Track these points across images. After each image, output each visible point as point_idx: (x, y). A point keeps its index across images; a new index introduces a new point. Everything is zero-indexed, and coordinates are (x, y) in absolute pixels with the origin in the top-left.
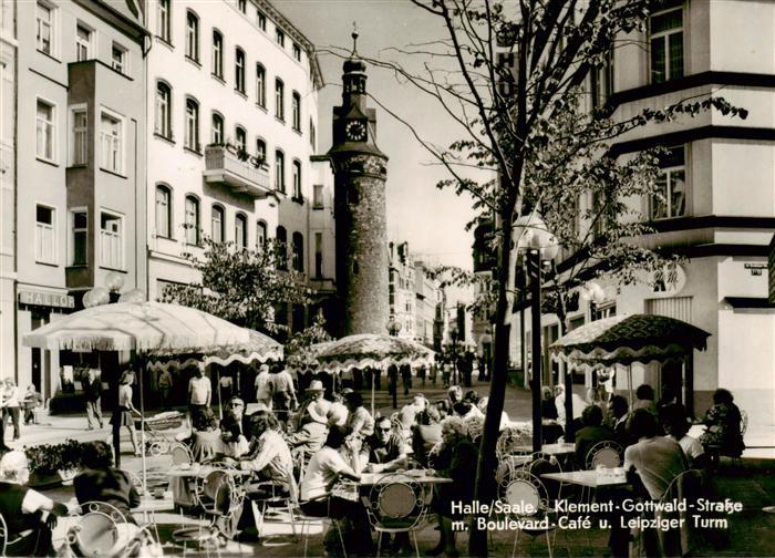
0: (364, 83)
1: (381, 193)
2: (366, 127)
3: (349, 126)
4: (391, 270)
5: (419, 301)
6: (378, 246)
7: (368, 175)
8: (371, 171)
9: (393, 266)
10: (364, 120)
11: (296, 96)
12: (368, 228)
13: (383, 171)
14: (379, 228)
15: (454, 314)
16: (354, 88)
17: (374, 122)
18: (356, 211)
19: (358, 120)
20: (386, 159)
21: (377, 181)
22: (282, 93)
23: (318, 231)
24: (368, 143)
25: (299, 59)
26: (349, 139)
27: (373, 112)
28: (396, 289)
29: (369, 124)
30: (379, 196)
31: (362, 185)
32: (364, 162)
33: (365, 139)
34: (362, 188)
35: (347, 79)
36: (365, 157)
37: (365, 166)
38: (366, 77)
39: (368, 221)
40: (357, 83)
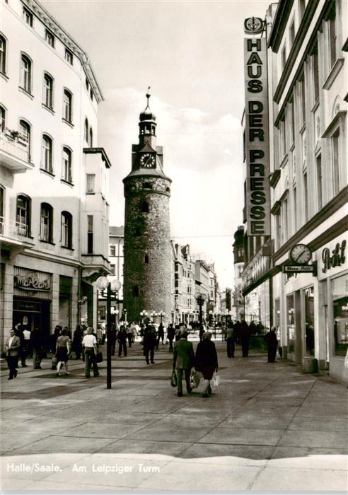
0: (154, 128)
1: (166, 205)
2: (155, 158)
3: (143, 158)
4: (176, 263)
5: (198, 286)
6: (164, 243)
7: (156, 192)
8: (158, 189)
9: (178, 260)
10: (154, 154)
11: (68, 94)
12: (156, 230)
13: (168, 189)
14: (164, 231)
15: (224, 297)
16: (147, 132)
17: (161, 156)
18: (147, 218)
19: (150, 153)
20: (170, 181)
21: (163, 196)
22: (51, 87)
23: (90, 214)
24: (156, 170)
25: (72, 63)
26: (143, 166)
27: (161, 148)
28: (180, 276)
29: (157, 156)
30: (164, 207)
31: (152, 199)
32: (153, 182)
33: (154, 167)
34: (152, 201)
35: (142, 126)
36: (154, 179)
37: (154, 186)
38: (156, 124)
39: (156, 225)
40: (149, 128)
